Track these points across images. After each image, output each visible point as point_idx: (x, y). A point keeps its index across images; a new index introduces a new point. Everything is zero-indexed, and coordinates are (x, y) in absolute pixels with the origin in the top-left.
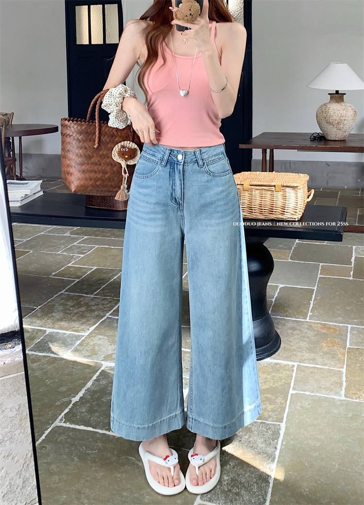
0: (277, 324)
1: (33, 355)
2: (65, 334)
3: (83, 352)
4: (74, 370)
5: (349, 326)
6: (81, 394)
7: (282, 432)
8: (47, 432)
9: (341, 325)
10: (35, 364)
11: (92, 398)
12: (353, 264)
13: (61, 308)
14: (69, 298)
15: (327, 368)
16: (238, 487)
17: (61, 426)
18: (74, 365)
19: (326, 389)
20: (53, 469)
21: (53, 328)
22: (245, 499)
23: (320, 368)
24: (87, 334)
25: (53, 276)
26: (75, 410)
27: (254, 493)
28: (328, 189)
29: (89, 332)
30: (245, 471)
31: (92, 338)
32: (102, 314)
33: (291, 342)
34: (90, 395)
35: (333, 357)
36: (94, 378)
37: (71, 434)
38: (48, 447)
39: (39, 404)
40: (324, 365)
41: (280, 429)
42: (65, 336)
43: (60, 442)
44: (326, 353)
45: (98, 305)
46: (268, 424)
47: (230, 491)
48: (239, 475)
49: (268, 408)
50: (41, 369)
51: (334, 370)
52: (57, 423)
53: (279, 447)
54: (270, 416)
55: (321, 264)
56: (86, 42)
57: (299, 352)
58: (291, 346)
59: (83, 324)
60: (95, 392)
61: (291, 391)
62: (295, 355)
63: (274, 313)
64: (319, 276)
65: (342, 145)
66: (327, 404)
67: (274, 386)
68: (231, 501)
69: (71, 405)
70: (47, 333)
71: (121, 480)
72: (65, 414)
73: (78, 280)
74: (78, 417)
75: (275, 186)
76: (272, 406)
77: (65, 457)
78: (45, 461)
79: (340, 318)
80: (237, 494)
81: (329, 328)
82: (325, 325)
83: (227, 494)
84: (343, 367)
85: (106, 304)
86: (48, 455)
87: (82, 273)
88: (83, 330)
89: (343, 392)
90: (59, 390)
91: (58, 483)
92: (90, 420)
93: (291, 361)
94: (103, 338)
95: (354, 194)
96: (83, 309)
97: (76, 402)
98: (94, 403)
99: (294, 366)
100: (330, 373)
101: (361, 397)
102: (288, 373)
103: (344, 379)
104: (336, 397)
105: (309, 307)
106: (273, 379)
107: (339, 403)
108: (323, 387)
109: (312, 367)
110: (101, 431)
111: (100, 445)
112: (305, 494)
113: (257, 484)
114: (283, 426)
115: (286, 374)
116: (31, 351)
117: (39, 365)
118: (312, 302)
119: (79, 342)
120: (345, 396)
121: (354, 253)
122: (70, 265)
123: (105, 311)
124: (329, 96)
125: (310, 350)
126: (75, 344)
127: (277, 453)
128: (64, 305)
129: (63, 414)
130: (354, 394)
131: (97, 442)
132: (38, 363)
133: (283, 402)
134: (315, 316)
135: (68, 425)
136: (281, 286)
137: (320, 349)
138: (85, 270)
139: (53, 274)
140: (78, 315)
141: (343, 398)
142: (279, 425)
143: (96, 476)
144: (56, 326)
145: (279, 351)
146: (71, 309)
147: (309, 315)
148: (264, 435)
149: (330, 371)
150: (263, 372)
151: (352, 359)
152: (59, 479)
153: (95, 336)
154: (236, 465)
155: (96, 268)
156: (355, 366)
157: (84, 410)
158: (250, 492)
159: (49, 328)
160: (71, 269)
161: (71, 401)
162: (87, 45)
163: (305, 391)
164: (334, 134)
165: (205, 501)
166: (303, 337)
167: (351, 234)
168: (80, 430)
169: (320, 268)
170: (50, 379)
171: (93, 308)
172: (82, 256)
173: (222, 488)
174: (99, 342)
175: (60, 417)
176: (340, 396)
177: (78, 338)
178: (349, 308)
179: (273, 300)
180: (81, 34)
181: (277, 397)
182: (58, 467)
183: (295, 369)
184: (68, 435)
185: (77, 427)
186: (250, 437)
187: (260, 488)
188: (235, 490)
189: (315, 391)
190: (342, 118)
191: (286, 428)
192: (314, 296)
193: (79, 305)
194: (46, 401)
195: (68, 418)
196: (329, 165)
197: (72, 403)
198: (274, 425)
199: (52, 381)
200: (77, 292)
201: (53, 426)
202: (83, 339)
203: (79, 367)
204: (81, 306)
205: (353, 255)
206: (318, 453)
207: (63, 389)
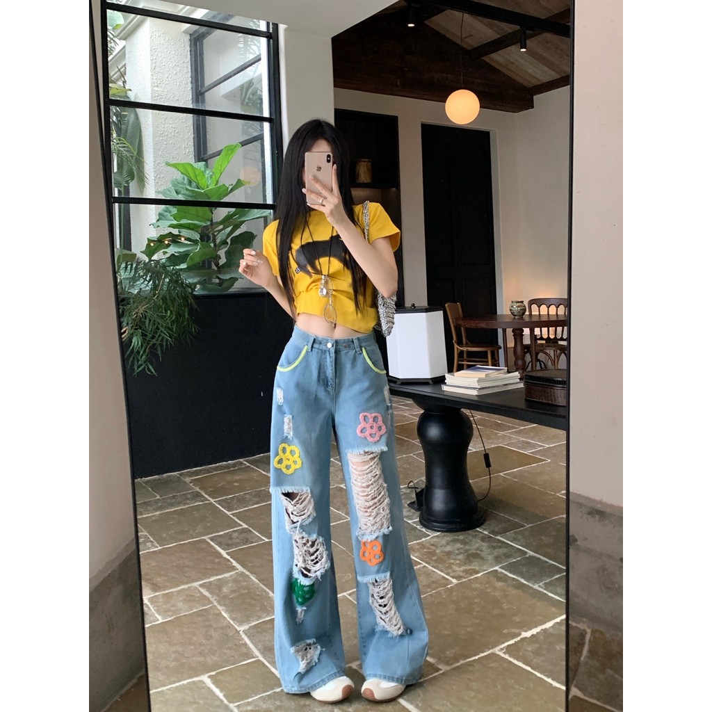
1: (502, 573)
6: (534, 631)
8: (482, 655)
10: (499, 583)
11: (544, 640)
21: (536, 552)
26: (519, 645)
34: (544, 636)
37: (505, 665)
38: (476, 667)
42: (546, 564)
52: (497, 650)
69: (519, 639)
70: (527, 556)
72: (508, 646)
74: (521, 653)
90: (513, 619)
97: (526, 638)
110: (539, 675)
116: (502, 568)
117: (504, 586)
126: (553, 576)
129: (506, 644)
135: (507, 657)
144: (540, 551)
157: (529, 649)
159: (531, 550)
161: (520, 634)
168: (516, 665)
175: (502, 646)
184: (502, 665)
185: (515, 662)
197: (521, 637)
199: (510, 606)
201: (491, 651)
207: (517, 619)
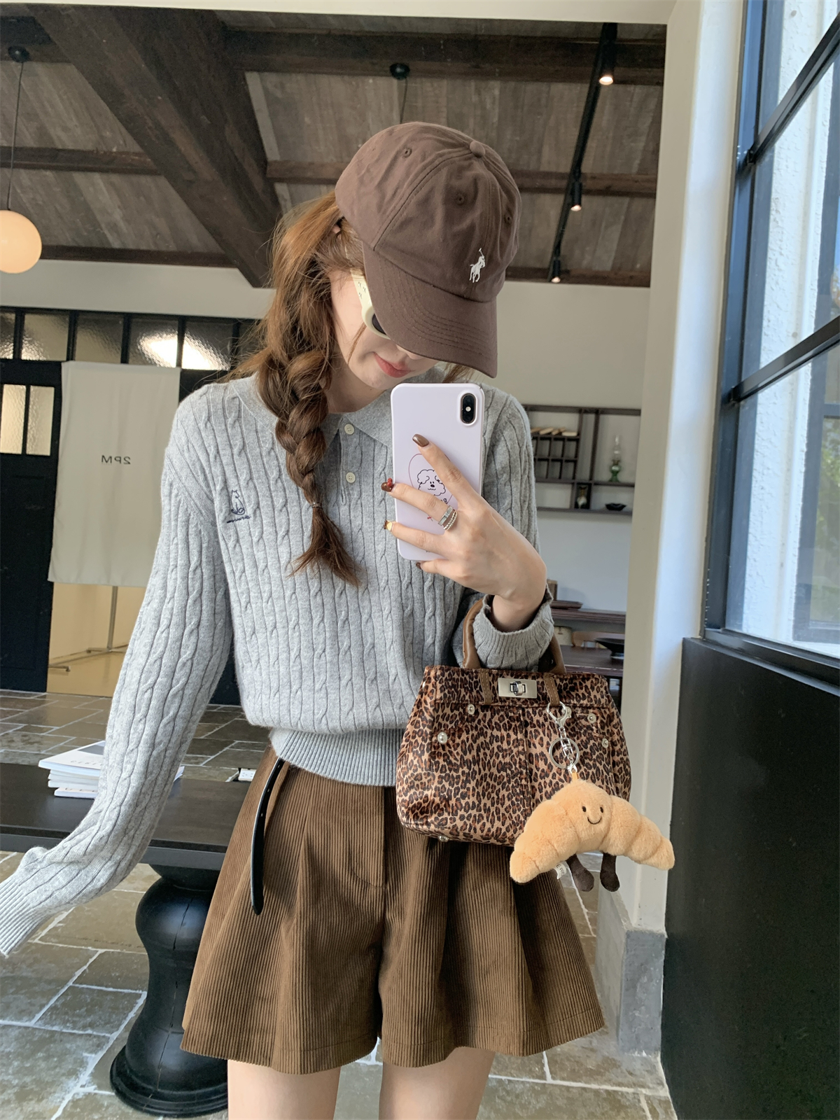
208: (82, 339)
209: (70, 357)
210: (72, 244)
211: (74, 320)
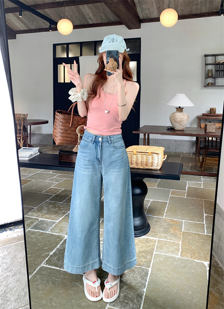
0: (149, 219)
1: (32, 231)
2: (48, 221)
3: (56, 230)
4: (51, 239)
5: (184, 221)
6: (54, 251)
7: (149, 273)
8: (37, 269)
9: (180, 220)
10: (33, 236)
11: (59, 253)
12: (187, 190)
13: (46, 208)
14: (50, 204)
15: (172, 241)
16: (127, 300)
17: (44, 267)
18: (51, 236)
19: (172, 252)
20: (39, 288)
21: (42, 218)
22: (130, 306)
23: (169, 242)
24: (58, 221)
25: (43, 192)
26: (51, 259)
27: (135, 303)
28: (176, 153)
29: (59, 220)
30: (131, 292)
31: (61, 224)
32: (66, 212)
33: (155, 228)
34: (58, 252)
35: (175, 236)
36: (61, 243)
37: (48, 270)
38: (38, 277)
39: (34, 255)
40: (171, 240)
41: (148, 271)
42: (48, 222)
43: (43, 274)
44: (172, 234)
45: (64, 207)
46: (143, 268)
47: (123, 301)
48: (128, 294)
49: (143, 261)
50: (36, 238)
51: (176, 243)
52: (43, 265)
53: (148, 280)
54: (144, 265)
55: (171, 190)
56: (63, 82)
57: (159, 233)
58: (155, 230)
59: (56, 216)
60: (61, 250)
61: (155, 253)
62: (157, 234)
63: (148, 214)
64: (170, 196)
65: (182, 133)
66: (172, 259)
67: (146, 250)
68: (124, 307)
69: (49, 256)
70: (39, 220)
71: (72, 294)
72: (46, 261)
73: (55, 195)
74: (52, 262)
75: (148, 153)
76: (145, 260)
77: (45, 282)
78: (36, 283)
79: (179, 217)
80: (127, 303)
81: (174, 221)
82: (172, 220)
83: (122, 303)
84: (180, 241)
85: (68, 207)
86: (37, 281)
87: (57, 191)
88: (57, 220)
89: (179, 254)
90: (44, 249)
91: (41, 295)
92: (58, 264)
93: (155, 237)
94: (66, 224)
95: (189, 155)
96: (57, 209)
97: (52, 255)
98: (60, 256)
99: (156, 240)
100: (174, 244)
101: (188, 257)
102: (153, 243)
103: (180, 247)
104: (176, 256)
105: (165, 211)
106: (146, 246)
107: (177, 259)
108: (170, 251)
109: (165, 241)
110: (63, 270)
111: (62, 276)
112: (159, 304)
113: (137, 298)
114: (150, 270)
115: (152, 244)
116: (32, 229)
117: (35, 236)
118: (166, 209)
119: (54, 225)
120: (181, 256)
121: (187, 185)
122: (51, 187)
123: (67, 210)
124: (176, 109)
125: (165, 232)
126: (52, 226)
127: (147, 283)
128: (48, 207)
129: (45, 261)
130: (185, 255)
131: (61, 275)
132: (34, 235)
133: (150, 257)
134: (167, 215)
135: (47, 266)
136: (152, 200)
137: (169, 232)
138: (58, 190)
139: (43, 191)
140: (54, 212)
141: (179, 257)
142: (148, 269)
143: (60, 292)
144: (44, 217)
145: (149, 232)
146: (51, 209)
147: (164, 215)
148: (141, 274)
149: (173, 243)
150: (141, 243)
151: (184, 237)
152: (42, 293)
153: (62, 223)
154: (127, 288)
155: (64, 189)
156: (186, 241)
157: (55, 259)
158: (133, 303)
159: (40, 218)
160: (52, 189)
161: (49, 254)
162: (63, 83)
163: (161, 253)
164: (178, 127)
165: (111, 306)
166: (161, 226)
167: (186, 175)
168: (53, 269)
169: (171, 192)
170: (40, 243)
171: (62, 209)
172: (58, 183)
173: (119, 300)
174: (64, 226)
175: (44, 262)
176: (178, 255)
177: (54, 223)
178: (184, 212)
179: (148, 207)
180: (60, 78)
181: (148, 255)
182: (42, 287)
183: (157, 241)
184: (47, 271)
185: (52, 267)
186: (134, 274)
187: (138, 301)
188: (126, 301)
189: (166, 253)
190: (182, 120)
191: (152, 271)
192: (167, 206)
193: (55, 207)
194: (37, 254)
195: (48, 262)
196: (176, 142)
197: (50, 255)
198: (146, 269)
199: (41, 244)
200: (54, 201)
201: (40, 266)
202: (56, 223)
203: (54, 238)
204: (56, 208)
205: (187, 186)
206: (167, 284)
207: (46, 248)
208: (84, 49)
209: (81, 55)
210: (80, 24)
211: (81, 45)
